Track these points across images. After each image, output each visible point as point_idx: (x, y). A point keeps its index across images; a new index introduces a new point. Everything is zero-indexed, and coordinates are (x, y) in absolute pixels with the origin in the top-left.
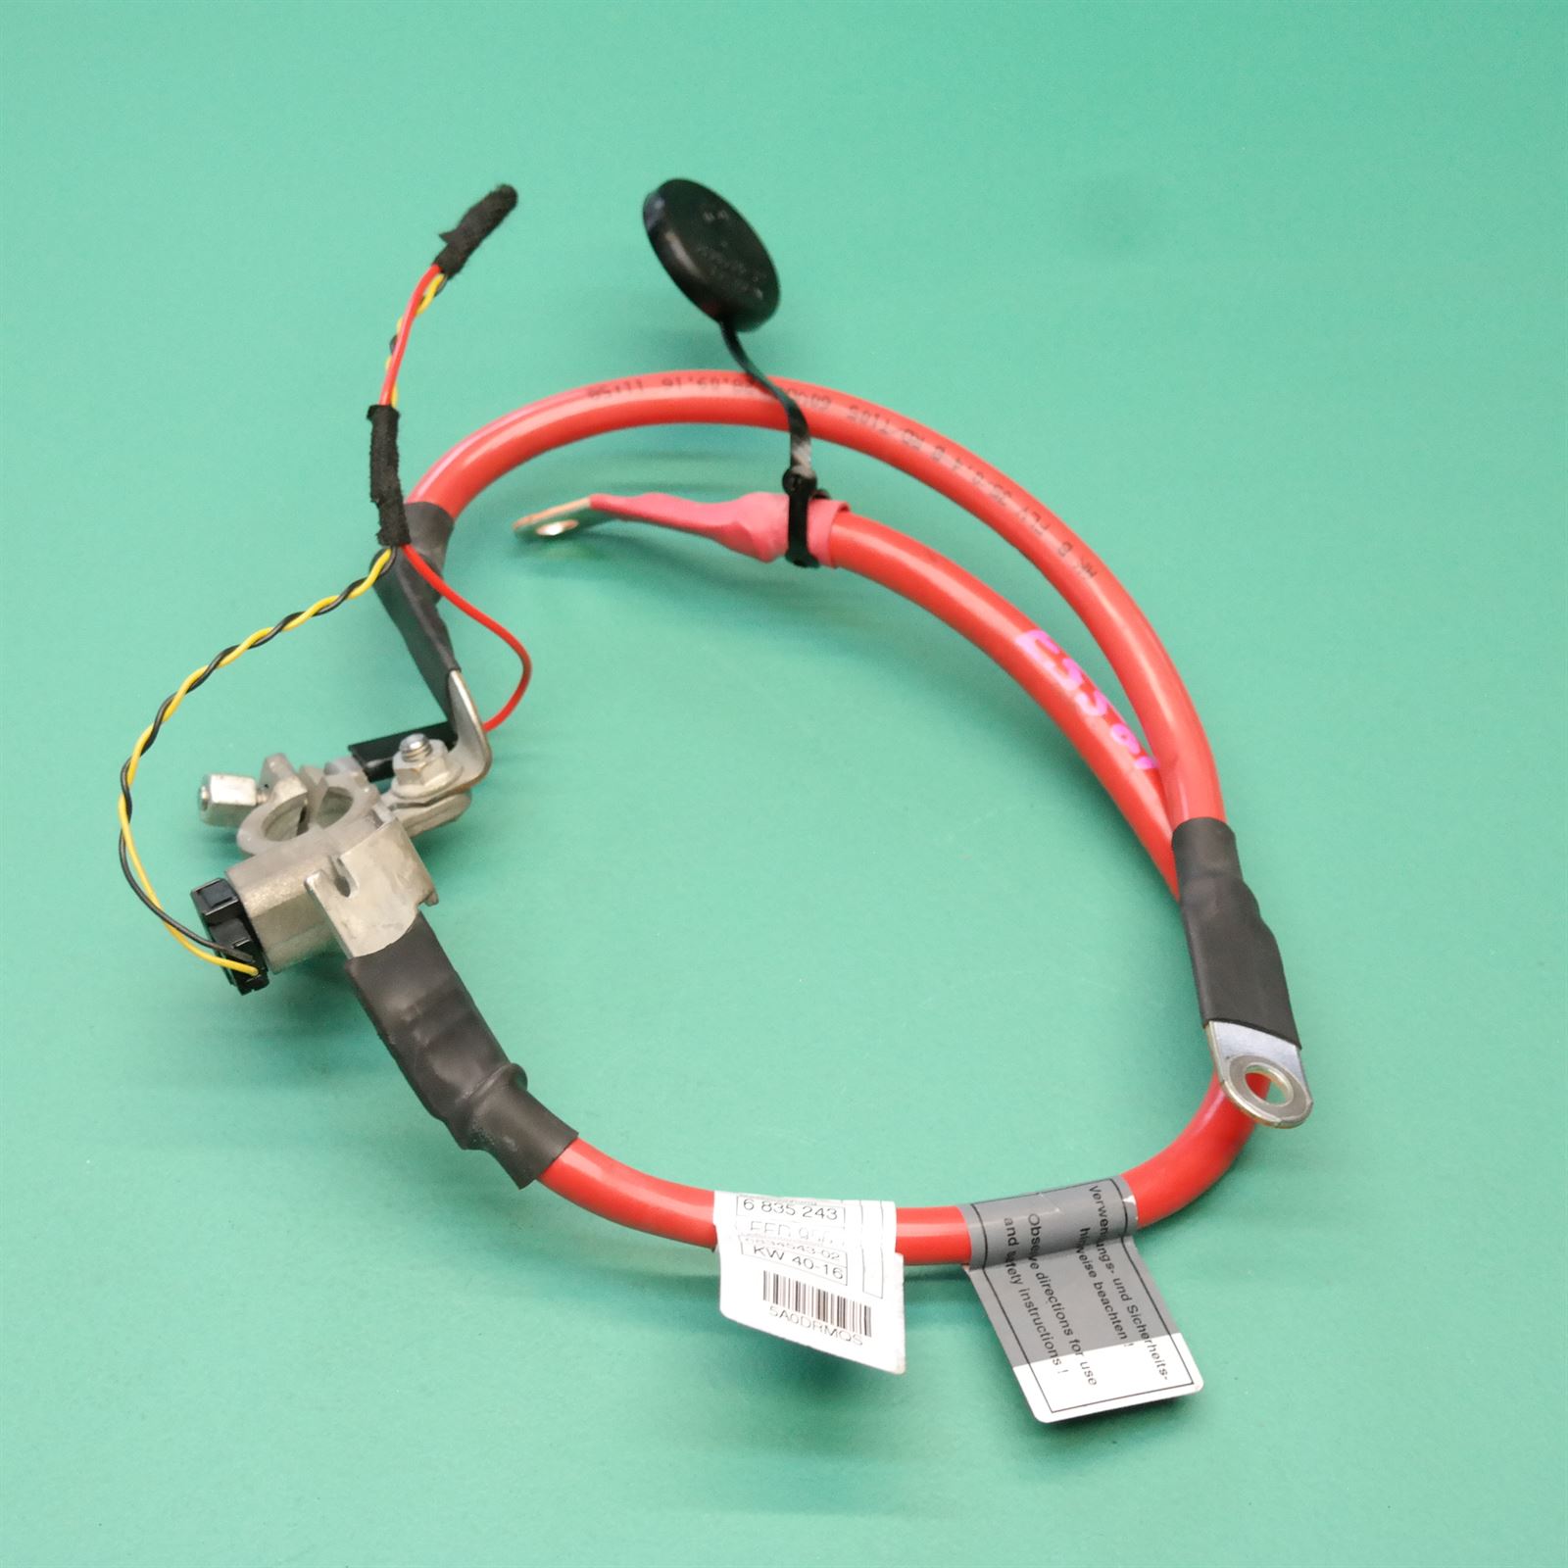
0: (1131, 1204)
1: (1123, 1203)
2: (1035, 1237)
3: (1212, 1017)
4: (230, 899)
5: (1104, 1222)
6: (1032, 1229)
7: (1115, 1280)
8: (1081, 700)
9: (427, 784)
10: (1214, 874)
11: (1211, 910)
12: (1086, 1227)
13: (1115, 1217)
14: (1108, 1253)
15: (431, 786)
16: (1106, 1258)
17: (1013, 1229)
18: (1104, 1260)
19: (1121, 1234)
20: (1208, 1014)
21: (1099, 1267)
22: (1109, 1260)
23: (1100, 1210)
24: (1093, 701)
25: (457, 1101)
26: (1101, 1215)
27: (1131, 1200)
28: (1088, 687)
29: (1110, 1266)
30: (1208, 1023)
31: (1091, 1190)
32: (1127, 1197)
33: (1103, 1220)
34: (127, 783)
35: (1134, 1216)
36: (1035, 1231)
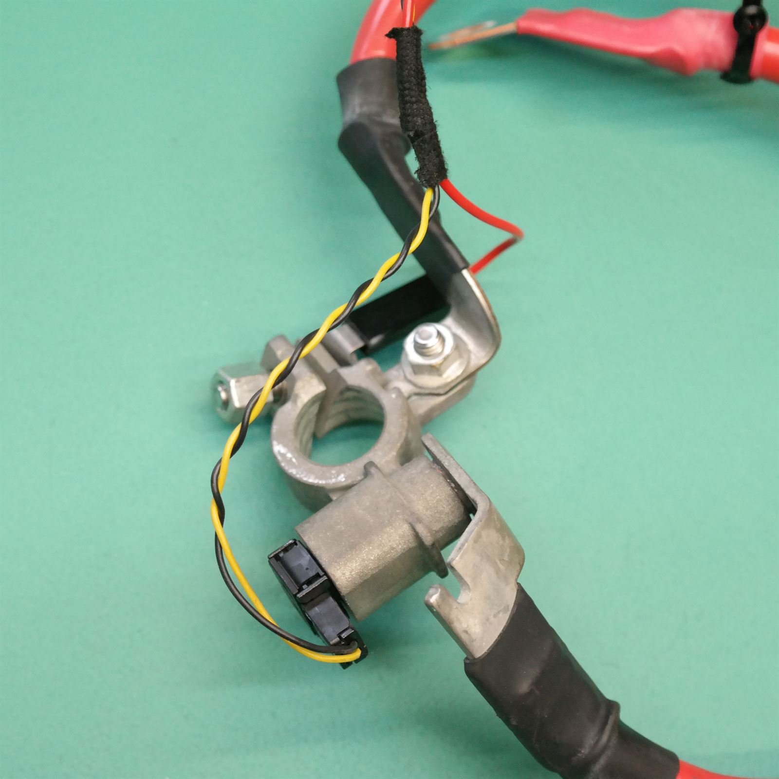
4: (318, 576)
9: (445, 376)
15: (448, 377)
25: (574, 759)
34: (218, 489)
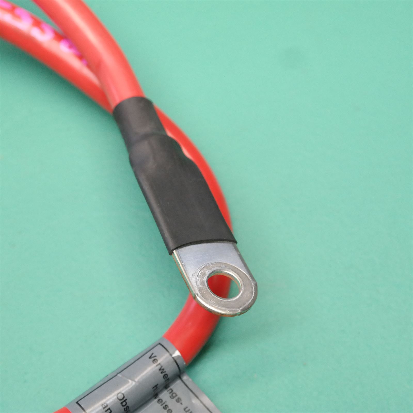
0: (178, 356)
1: (173, 358)
2: (125, 407)
3: (174, 248)
5: (165, 376)
6: (122, 403)
7: (185, 409)
8: (36, 34)
10: (146, 137)
11: (151, 165)
12: (155, 384)
13: (171, 370)
14: (174, 391)
16: (174, 395)
17: (109, 409)
18: (173, 397)
19: (179, 375)
20: (172, 245)
21: (171, 403)
22: (176, 395)
23: (160, 370)
24: (42, 30)
26: (162, 373)
27: (177, 353)
28: (37, 23)
29: (179, 400)
30: (173, 252)
31: (150, 358)
32: (174, 352)
33: (164, 375)
35: (182, 363)
36: (124, 404)
